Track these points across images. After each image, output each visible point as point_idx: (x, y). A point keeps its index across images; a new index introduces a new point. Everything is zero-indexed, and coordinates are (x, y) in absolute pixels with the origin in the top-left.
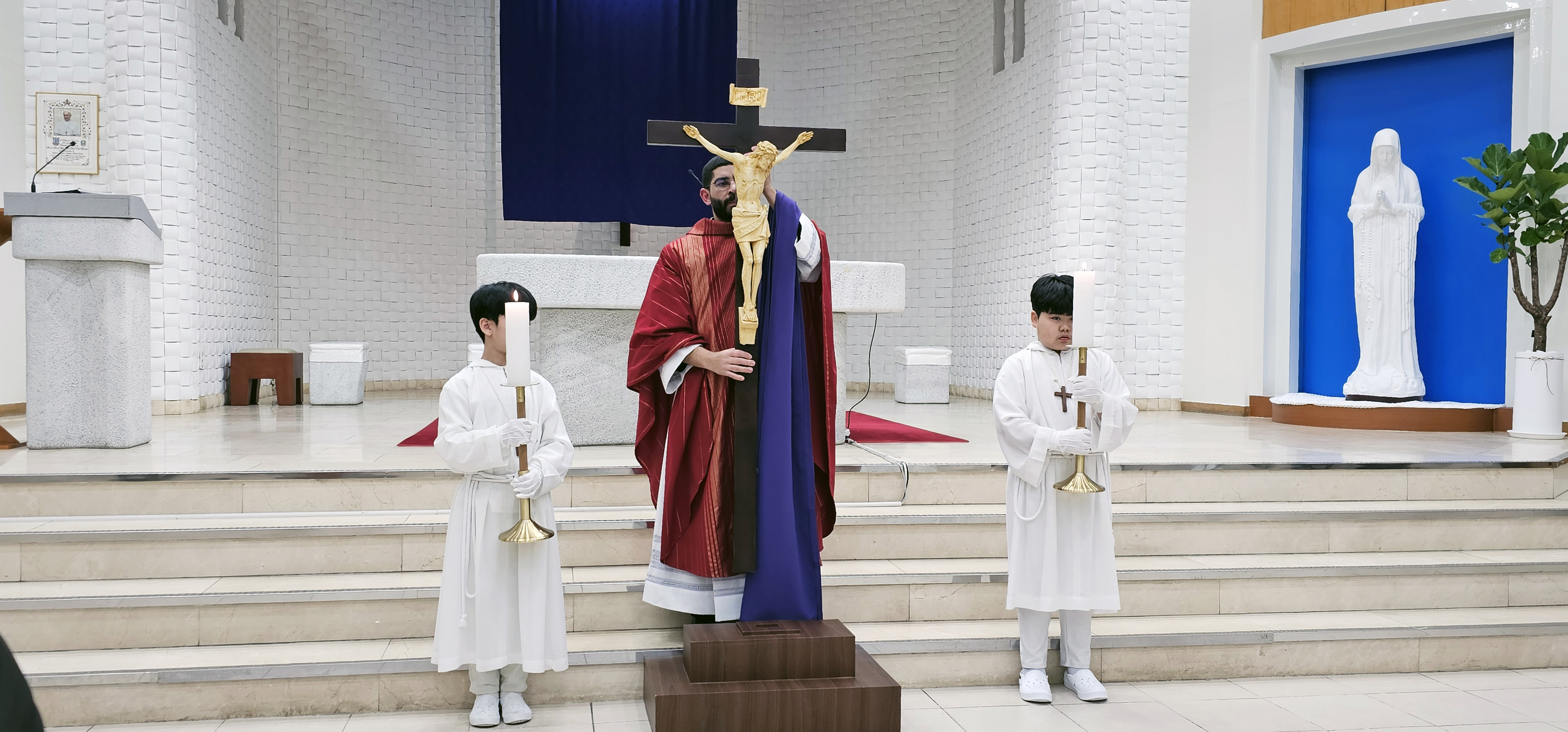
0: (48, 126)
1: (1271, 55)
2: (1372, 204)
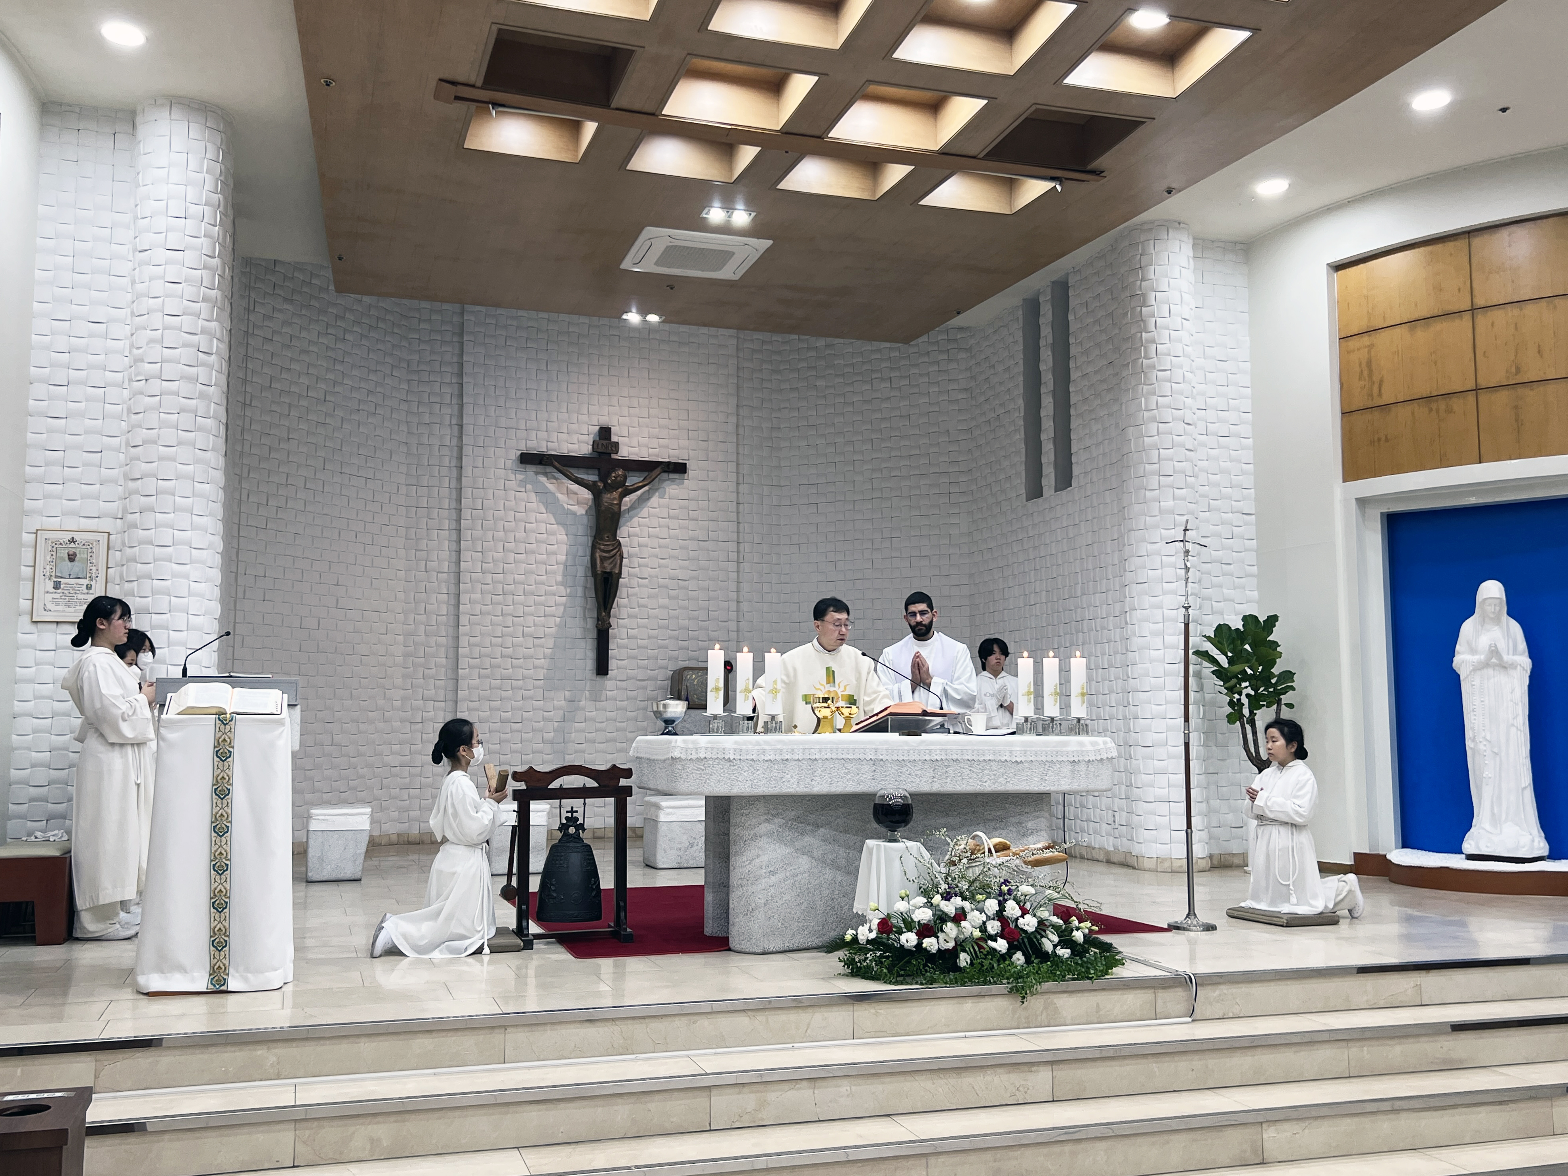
0: (48, 567)
1: (1357, 499)
2: (1482, 657)
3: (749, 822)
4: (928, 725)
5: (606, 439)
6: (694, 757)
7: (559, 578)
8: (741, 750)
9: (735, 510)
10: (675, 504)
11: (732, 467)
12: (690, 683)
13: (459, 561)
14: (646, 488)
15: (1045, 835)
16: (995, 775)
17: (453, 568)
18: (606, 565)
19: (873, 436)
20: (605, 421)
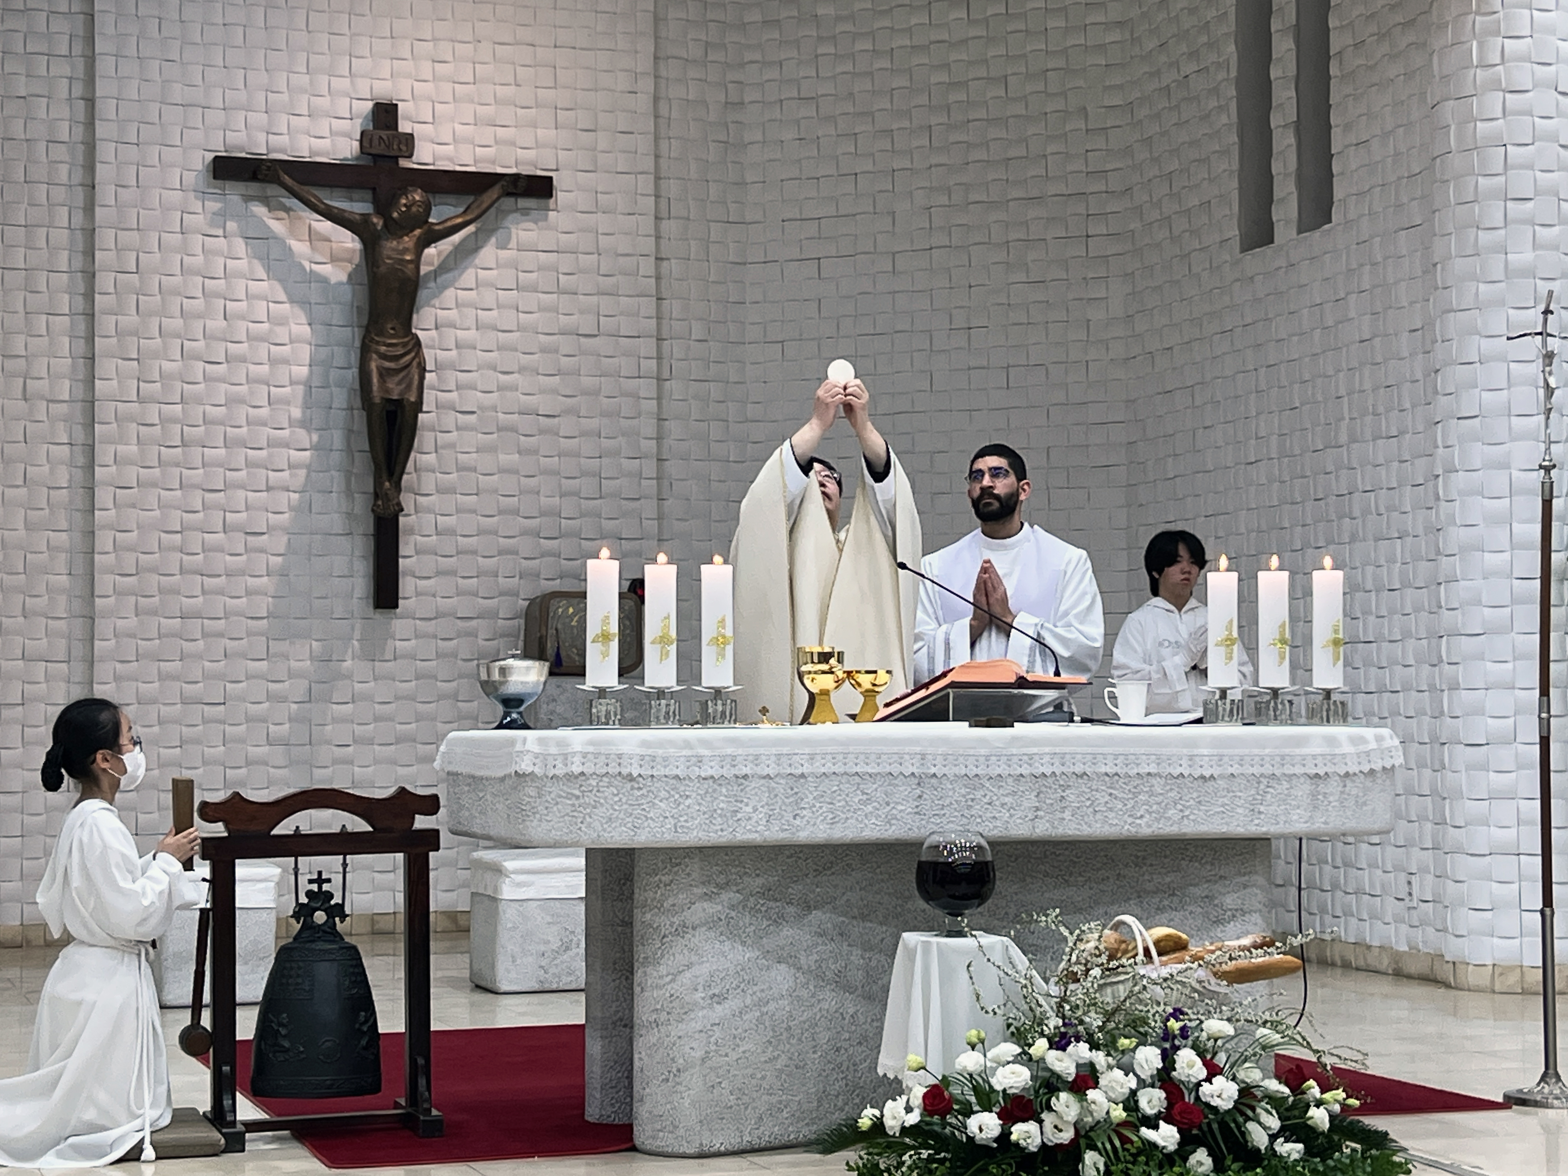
3: (671, 901)
4: (1029, 705)
5: (388, 128)
6: (560, 771)
7: (297, 413)
8: (653, 758)
9: (652, 271)
10: (529, 259)
11: (646, 184)
12: (564, 624)
13: (90, 380)
14: (471, 228)
15: (1260, 921)
16: (1159, 804)
17: (80, 392)
18: (390, 385)
19: (934, 121)
20: (385, 90)
